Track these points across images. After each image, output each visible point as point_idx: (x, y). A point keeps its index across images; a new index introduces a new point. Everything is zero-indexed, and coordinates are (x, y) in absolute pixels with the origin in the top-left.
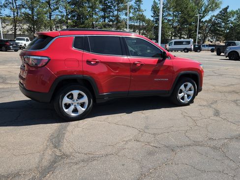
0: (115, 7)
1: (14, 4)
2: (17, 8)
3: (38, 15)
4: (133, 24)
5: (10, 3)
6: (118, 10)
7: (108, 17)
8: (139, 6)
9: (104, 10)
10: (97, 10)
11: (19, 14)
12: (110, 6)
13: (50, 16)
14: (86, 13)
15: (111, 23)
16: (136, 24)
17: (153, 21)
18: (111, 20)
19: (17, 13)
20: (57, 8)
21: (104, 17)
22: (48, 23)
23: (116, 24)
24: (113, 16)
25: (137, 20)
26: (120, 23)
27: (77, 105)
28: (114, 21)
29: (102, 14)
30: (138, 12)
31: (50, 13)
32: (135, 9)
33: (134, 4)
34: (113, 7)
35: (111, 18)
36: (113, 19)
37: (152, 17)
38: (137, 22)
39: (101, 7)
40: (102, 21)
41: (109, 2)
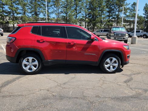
0: (116, 9)
1: (58, 11)
2: (59, 13)
3: (69, 16)
4: (129, 19)
5: (56, 11)
6: (119, 11)
7: (112, 16)
8: (134, 8)
9: (109, 12)
10: (105, 12)
11: (60, 16)
12: (113, 9)
13: (76, 17)
14: (97, 14)
15: (113, 20)
16: (131, 20)
17: (145, 17)
18: (114, 18)
19: (59, 16)
20: (80, 12)
21: (109, 16)
22: (74, 21)
23: (117, 20)
24: (115, 15)
25: (132, 17)
26: (119, 19)
27: (31, 65)
28: (115, 18)
29: (108, 14)
30: (133, 12)
31: (76, 15)
32: (131, 10)
33: (131, 7)
34: (115, 10)
35: (113, 16)
36: (115, 17)
37: (144, 14)
38: (132, 18)
39: (107, 10)
40: (107, 18)
41: (113, 7)
